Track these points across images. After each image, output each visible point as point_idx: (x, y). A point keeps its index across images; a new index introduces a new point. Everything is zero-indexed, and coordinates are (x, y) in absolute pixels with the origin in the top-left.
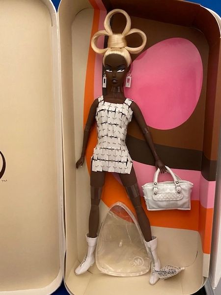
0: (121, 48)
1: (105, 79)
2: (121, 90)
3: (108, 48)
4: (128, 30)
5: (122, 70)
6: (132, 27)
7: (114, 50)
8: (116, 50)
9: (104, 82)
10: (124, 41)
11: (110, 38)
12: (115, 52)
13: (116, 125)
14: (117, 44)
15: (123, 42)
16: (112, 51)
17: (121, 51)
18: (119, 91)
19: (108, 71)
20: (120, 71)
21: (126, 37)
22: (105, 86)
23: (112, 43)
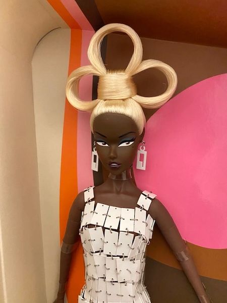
0: (124, 100)
1: (95, 156)
2: (128, 176)
3: (98, 100)
4: (138, 63)
5: (129, 141)
6: (145, 57)
7: (111, 105)
8: (115, 105)
9: (95, 161)
10: (131, 84)
11: (101, 80)
12: (113, 109)
13: (121, 257)
14: (117, 92)
15: (129, 87)
16: (107, 105)
17: (125, 106)
18: (124, 178)
19: (100, 144)
20: (124, 144)
21: (133, 76)
22: (95, 167)
23: (106, 90)
